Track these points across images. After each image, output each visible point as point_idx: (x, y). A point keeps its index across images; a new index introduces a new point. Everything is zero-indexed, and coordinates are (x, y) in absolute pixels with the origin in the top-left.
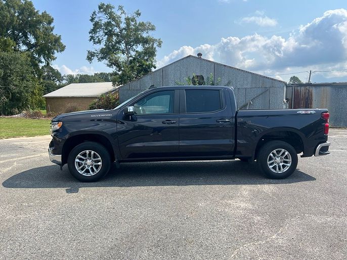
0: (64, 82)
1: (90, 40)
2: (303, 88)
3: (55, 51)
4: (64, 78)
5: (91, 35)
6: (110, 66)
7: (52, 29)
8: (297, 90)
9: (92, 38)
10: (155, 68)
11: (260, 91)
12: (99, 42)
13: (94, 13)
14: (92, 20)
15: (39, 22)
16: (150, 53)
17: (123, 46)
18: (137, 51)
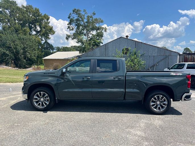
0: (55, 51)
1: (68, 28)
2: (190, 56)
3: (50, 35)
4: (55, 48)
5: (68, 26)
6: (78, 42)
7: (49, 23)
8: (186, 57)
9: (69, 27)
10: (102, 43)
11: (162, 58)
12: (73, 29)
13: (70, 14)
14: (69, 17)
15: (42, 19)
16: (100, 35)
17: (85, 32)
18: (93, 35)
